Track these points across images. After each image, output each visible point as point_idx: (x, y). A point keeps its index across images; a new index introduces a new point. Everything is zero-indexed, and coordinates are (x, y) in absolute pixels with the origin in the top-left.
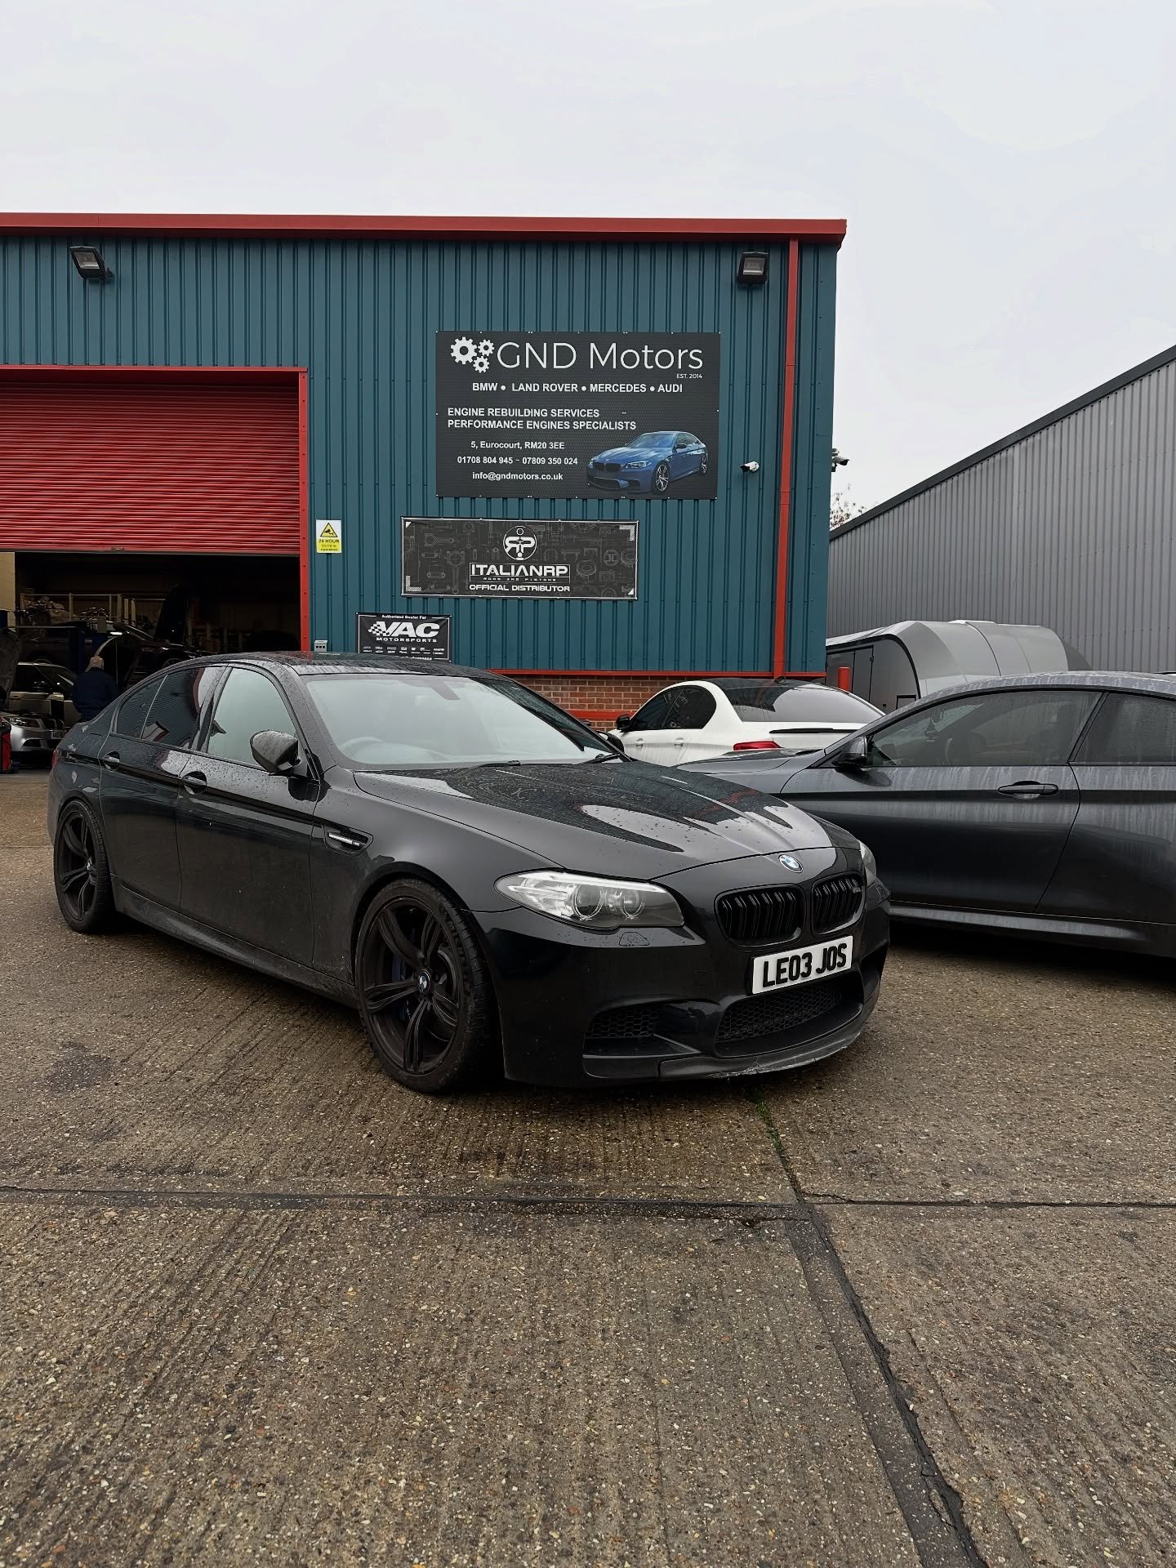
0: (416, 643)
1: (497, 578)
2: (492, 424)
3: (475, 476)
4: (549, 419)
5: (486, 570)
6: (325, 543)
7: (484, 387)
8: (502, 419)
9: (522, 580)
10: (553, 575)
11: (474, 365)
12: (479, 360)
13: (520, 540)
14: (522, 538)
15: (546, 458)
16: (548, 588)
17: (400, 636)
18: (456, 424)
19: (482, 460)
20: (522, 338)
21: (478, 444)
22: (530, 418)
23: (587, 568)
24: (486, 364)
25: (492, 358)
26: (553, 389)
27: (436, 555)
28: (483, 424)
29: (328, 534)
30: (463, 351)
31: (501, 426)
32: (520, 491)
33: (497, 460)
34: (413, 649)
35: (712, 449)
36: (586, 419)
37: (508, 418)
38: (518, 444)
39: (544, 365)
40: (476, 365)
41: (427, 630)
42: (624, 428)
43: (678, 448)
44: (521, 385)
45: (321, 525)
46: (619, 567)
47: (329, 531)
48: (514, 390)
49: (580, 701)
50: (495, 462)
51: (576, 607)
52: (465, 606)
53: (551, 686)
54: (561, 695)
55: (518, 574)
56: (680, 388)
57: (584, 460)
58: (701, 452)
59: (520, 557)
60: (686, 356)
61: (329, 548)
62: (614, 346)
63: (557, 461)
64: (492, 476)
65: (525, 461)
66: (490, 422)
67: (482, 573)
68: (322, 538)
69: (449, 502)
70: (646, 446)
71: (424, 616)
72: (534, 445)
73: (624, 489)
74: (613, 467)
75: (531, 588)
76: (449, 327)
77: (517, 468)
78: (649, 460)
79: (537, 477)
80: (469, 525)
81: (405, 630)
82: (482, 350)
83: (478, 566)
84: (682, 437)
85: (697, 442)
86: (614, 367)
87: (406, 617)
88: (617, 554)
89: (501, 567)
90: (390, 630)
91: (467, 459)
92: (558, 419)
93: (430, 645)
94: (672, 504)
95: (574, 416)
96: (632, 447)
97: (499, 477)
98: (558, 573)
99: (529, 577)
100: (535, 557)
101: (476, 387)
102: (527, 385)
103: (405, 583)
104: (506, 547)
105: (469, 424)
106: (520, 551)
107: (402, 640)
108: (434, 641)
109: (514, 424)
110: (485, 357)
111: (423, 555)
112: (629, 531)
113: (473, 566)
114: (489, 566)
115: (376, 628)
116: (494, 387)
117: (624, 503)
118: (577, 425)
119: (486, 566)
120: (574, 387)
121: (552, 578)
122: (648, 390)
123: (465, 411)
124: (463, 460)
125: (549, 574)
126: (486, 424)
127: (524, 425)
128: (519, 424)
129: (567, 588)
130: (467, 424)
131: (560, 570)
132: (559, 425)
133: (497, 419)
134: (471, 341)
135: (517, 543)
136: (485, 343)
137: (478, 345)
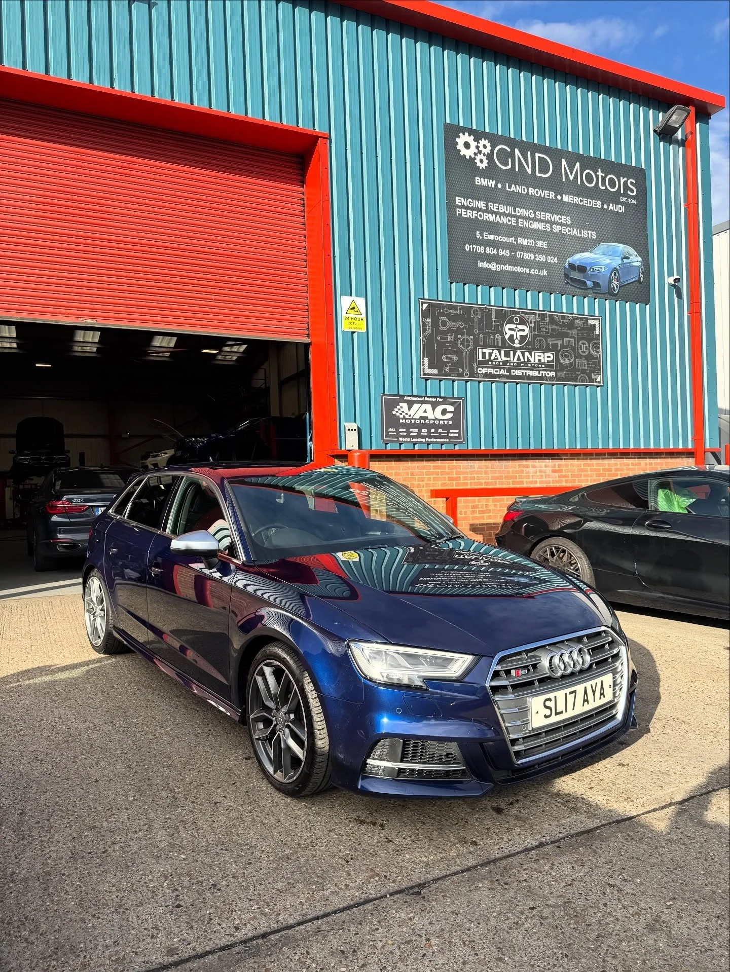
0: (435, 425)
1: (499, 362)
2: (492, 218)
3: (480, 264)
4: (535, 219)
5: (490, 354)
6: (350, 320)
7: (485, 182)
8: (501, 214)
9: (519, 365)
10: (542, 361)
11: (476, 161)
12: (479, 157)
14: (518, 326)
15: (535, 255)
16: (539, 374)
17: (421, 418)
18: (463, 213)
19: (485, 250)
20: (512, 143)
21: (482, 235)
22: (520, 217)
23: (567, 356)
24: (486, 161)
25: (490, 157)
26: (537, 194)
27: (449, 339)
28: (485, 216)
29: (353, 311)
30: (467, 146)
31: (499, 220)
32: (516, 282)
33: (498, 251)
34: (433, 431)
35: (644, 261)
36: (562, 224)
37: (504, 214)
38: (513, 239)
39: (529, 171)
40: (477, 161)
41: (444, 412)
42: (588, 237)
43: (624, 258)
44: (513, 186)
45: (343, 301)
46: (590, 357)
47: (353, 308)
48: (507, 189)
49: (559, 477)
50: (496, 253)
53: (537, 464)
54: (545, 472)
55: (516, 359)
56: (623, 209)
57: (562, 259)
58: (639, 264)
59: (517, 345)
60: (625, 183)
61: (355, 326)
62: (578, 165)
63: (541, 258)
64: (494, 267)
65: (519, 255)
66: (490, 215)
67: (487, 357)
68: (347, 315)
69: (459, 287)
70: (604, 254)
71: (440, 398)
72: (525, 242)
73: (590, 288)
74: (582, 268)
75: (526, 373)
76: (452, 120)
77: (513, 261)
78: (606, 266)
79: (528, 272)
80: (476, 310)
81: (425, 411)
82: (481, 148)
83: (484, 351)
84: (626, 250)
85: (636, 256)
86: (579, 183)
87: (426, 399)
88: (587, 344)
89: (503, 352)
90: (412, 412)
91: (473, 248)
92: (541, 221)
93: (446, 427)
95: (553, 220)
96: (595, 254)
97: (499, 268)
98: (547, 359)
99: (525, 363)
100: (528, 345)
101: (478, 181)
102: (517, 186)
103: (424, 364)
104: (506, 333)
105: (474, 215)
106: (517, 338)
107: (422, 421)
108: (450, 422)
109: (509, 221)
110: (484, 154)
111: (439, 338)
112: (594, 325)
113: (480, 350)
114: (493, 350)
115: (399, 409)
116: (492, 183)
117: (591, 300)
118: (556, 229)
119: (491, 351)
121: (542, 364)
122: (602, 206)
123: (470, 202)
124: (470, 248)
125: (540, 360)
126: (487, 217)
127: (517, 222)
128: (513, 221)
129: (552, 374)
130: (472, 215)
131: (548, 357)
132: (543, 226)
133: (496, 213)
134: (472, 137)
135: (515, 331)
136: (483, 142)
137: (478, 143)
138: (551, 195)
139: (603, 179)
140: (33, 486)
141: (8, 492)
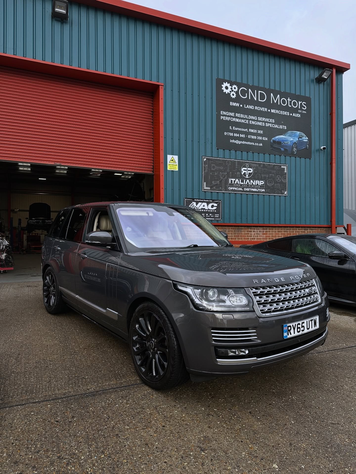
0: (208, 212)
1: (239, 185)
2: (237, 120)
3: (231, 141)
4: (257, 121)
6: (171, 166)
7: (234, 104)
8: (241, 118)
9: (248, 186)
10: (259, 184)
11: (230, 95)
13: (247, 169)
14: (248, 169)
15: (257, 137)
16: (257, 190)
17: (202, 209)
18: (224, 118)
19: (234, 134)
20: (248, 86)
21: (232, 128)
22: (251, 120)
23: (271, 182)
24: (235, 95)
25: (237, 93)
26: (259, 109)
27: (216, 174)
28: (234, 119)
29: (172, 162)
30: (226, 88)
31: (241, 121)
32: (247, 149)
33: (239, 135)
34: (207, 215)
35: (310, 139)
36: (270, 123)
37: (243, 119)
38: (247, 129)
39: (255, 99)
40: (231, 95)
41: (212, 206)
42: (282, 128)
43: (300, 138)
44: (248, 105)
45: (169, 157)
46: (281, 183)
47: (173, 160)
48: (245, 107)
49: (266, 236)
50: (239, 136)
51: (267, 198)
52: (227, 196)
53: (256, 230)
54: (259, 234)
55: (246, 184)
56: (300, 116)
57: (269, 139)
58: (306, 141)
59: (247, 177)
60: (301, 104)
61: (173, 168)
62: (278, 96)
63: (260, 138)
64: (237, 142)
65: (249, 137)
66: (237, 119)
67: (233, 182)
69: (221, 151)
70: (290, 136)
71: (211, 200)
72: (252, 131)
73: (283, 152)
74: (279, 143)
75: (251, 190)
76: (221, 77)
77: (246, 139)
78: (291, 141)
79: (253, 144)
80: (228, 161)
81: (204, 206)
82: (233, 89)
83: (232, 179)
84: (301, 134)
85: (305, 137)
86: (279, 104)
87: (204, 200)
88: (281, 177)
89: (240, 180)
90: (198, 206)
91: (228, 134)
92: (261, 121)
93: (213, 213)
94: (298, 159)
95: (266, 121)
96: (285, 136)
97: (240, 142)
98: (261, 184)
99: (250, 185)
100: (253, 177)
101: (231, 104)
102: (250, 106)
103: (204, 185)
104: (242, 172)
105: (229, 119)
106: (247, 174)
107: (203, 210)
108: (215, 211)
109: (245, 121)
110: (235, 92)
111: (211, 174)
112: (284, 168)
113: (230, 179)
115: (192, 205)
116: (238, 105)
117: (283, 157)
118: (267, 125)
119: (235, 180)
120: (266, 109)
121: (258, 186)
122: (290, 114)
123: (227, 113)
124: (227, 134)
125: (258, 184)
126: (235, 120)
127: (249, 122)
128: (247, 122)
129: (263, 190)
130: (228, 119)
131: (261, 183)
132: (261, 124)
133: (239, 118)
134: (229, 84)
135: (246, 171)
136: (234, 86)
137: (232, 87)
138: (265, 110)
139: (291, 102)
140: (36, 234)
141: (25, 236)
